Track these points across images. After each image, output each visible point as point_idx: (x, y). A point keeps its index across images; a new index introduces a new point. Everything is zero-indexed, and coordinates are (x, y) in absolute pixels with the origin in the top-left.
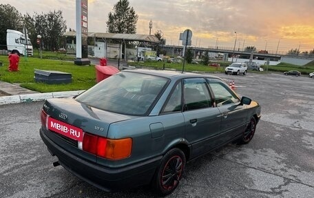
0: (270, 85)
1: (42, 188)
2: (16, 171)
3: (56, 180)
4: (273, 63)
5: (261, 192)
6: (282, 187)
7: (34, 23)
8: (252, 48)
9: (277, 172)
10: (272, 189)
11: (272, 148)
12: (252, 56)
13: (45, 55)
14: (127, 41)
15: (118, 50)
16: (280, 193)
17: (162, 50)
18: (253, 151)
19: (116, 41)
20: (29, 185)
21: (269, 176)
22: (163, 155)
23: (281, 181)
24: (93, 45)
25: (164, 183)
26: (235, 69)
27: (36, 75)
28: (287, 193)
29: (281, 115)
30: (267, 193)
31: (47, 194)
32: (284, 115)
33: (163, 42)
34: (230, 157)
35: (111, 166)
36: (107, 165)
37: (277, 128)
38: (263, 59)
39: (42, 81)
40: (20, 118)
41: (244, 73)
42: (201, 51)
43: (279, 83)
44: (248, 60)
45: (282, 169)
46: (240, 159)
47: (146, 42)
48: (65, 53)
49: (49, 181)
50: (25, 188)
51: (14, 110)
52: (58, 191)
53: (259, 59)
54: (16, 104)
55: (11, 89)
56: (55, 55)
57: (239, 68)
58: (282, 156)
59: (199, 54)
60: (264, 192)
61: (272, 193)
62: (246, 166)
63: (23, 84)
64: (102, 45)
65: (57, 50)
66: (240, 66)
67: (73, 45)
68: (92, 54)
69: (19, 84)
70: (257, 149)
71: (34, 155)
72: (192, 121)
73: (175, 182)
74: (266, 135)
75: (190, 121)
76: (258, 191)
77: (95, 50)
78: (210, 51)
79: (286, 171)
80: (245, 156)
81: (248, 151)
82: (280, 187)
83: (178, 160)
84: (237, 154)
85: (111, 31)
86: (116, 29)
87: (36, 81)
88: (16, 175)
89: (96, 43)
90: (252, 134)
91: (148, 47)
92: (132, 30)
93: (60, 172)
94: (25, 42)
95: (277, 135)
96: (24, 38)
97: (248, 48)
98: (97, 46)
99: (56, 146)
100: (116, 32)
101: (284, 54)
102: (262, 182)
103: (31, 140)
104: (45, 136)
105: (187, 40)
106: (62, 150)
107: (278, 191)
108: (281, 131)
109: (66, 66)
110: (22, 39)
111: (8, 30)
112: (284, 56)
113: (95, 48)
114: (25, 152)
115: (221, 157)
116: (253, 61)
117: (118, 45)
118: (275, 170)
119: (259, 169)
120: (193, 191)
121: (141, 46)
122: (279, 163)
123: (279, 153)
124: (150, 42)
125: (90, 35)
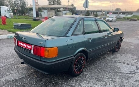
0: (128, 25)
1: (17, 74)
2: (4, 67)
3: (24, 71)
4: (129, 16)
5: (125, 73)
6: (135, 71)
7: (13, 2)
8: (119, 9)
9: (133, 64)
10: (130, 72)
11: (130, 53)
12: (119, 13)
13: (19, 17)
14: (58, 8)
15: (53, 13)
16: (134, 73)
17: (74, 12)
18: (120, 55)
19: (52, 9)
20: (11, 74)
21: (128, 66)
22: (74, 56)
23: (135, 68)
24: (42, 11)
25: (76, 70)
26: (111, 19)
27: (15, 25)
28: (138, 73)
29: (134, 38)
30: (128, 74)
31: (19, 77)
32: (136, 38)
33: (75, 8)
34: (108, 58)
35: (48, 61)
36: (46, 61)
37: (132, 45)
38: (124, 14)
39: (17, 28)
40: (7, 45)
41: (115, 21)
42: (94, 12)
43: (133, 25)
44: (117, 15)
45: (135, 63)
46: (114, 59)
47: (67, 8)
48: (28, 16)
49: (20, 72)
50: (9, 75)
51: (4, 42)
52: (24, 76)
53: (122, 14)
54: (5, 39)
55: (3, 32)
56: (24, 17)
57: (112, 19)
58: (135, 57)
59: (93, 13)
60: (126, 73)
61: (130, 74)
62: (117, 62)
63: (9, 30)
64: (45, 11)
65: (25, 15)
66: (113, 17)
67: (32, 12)
68: (41, 16)
69: (6, 30)
70: (122, 54)
71: (13, 60)
72: (89, 39)
73: (81, 70)
74: (127, 48)
75: (88, 39)
76: (123, 73)
77: (43, 14)
78: (98, 12)
79: (137, 63)
80: (116, 58)
81: (117, 55)
82: (134, 71)
83: (82, 59)
84: (112, 56)
85: (50, 4)
86: (52, 3)
87: (15, 28)
88: (4, 70)
89: (43, 10)
90: (119, 47)
91: (68, 11)
92: (60, 3)
93: (25, 67)
94: (9, 11)
95: (132, 48)
96: (9, 10)
97: (117, 9)
98: (43, 12)
99: (21, 54)
100: (52, 5)
101: (135, 11)
102: (125, 69)
103: (12, 54)
104: (16, 50)
105: (86, 6)
106: (24, 55)
107: (133, 72)
108: (134, 46)
109: (29, 22)
110: (8, 10)
111: (1, 6)
112: (135, 12)
113: (43, 13)
114: (9, 59)
115: (104, 58)
116: (119, 15)
117: (53, 11)
118: (131, 63)
119: (123, 63)
120: (90, 74)
121: (64, 11)
122: (133, 60)
123: (133, 56)
124: (69, 9)
125: (40, 7)
